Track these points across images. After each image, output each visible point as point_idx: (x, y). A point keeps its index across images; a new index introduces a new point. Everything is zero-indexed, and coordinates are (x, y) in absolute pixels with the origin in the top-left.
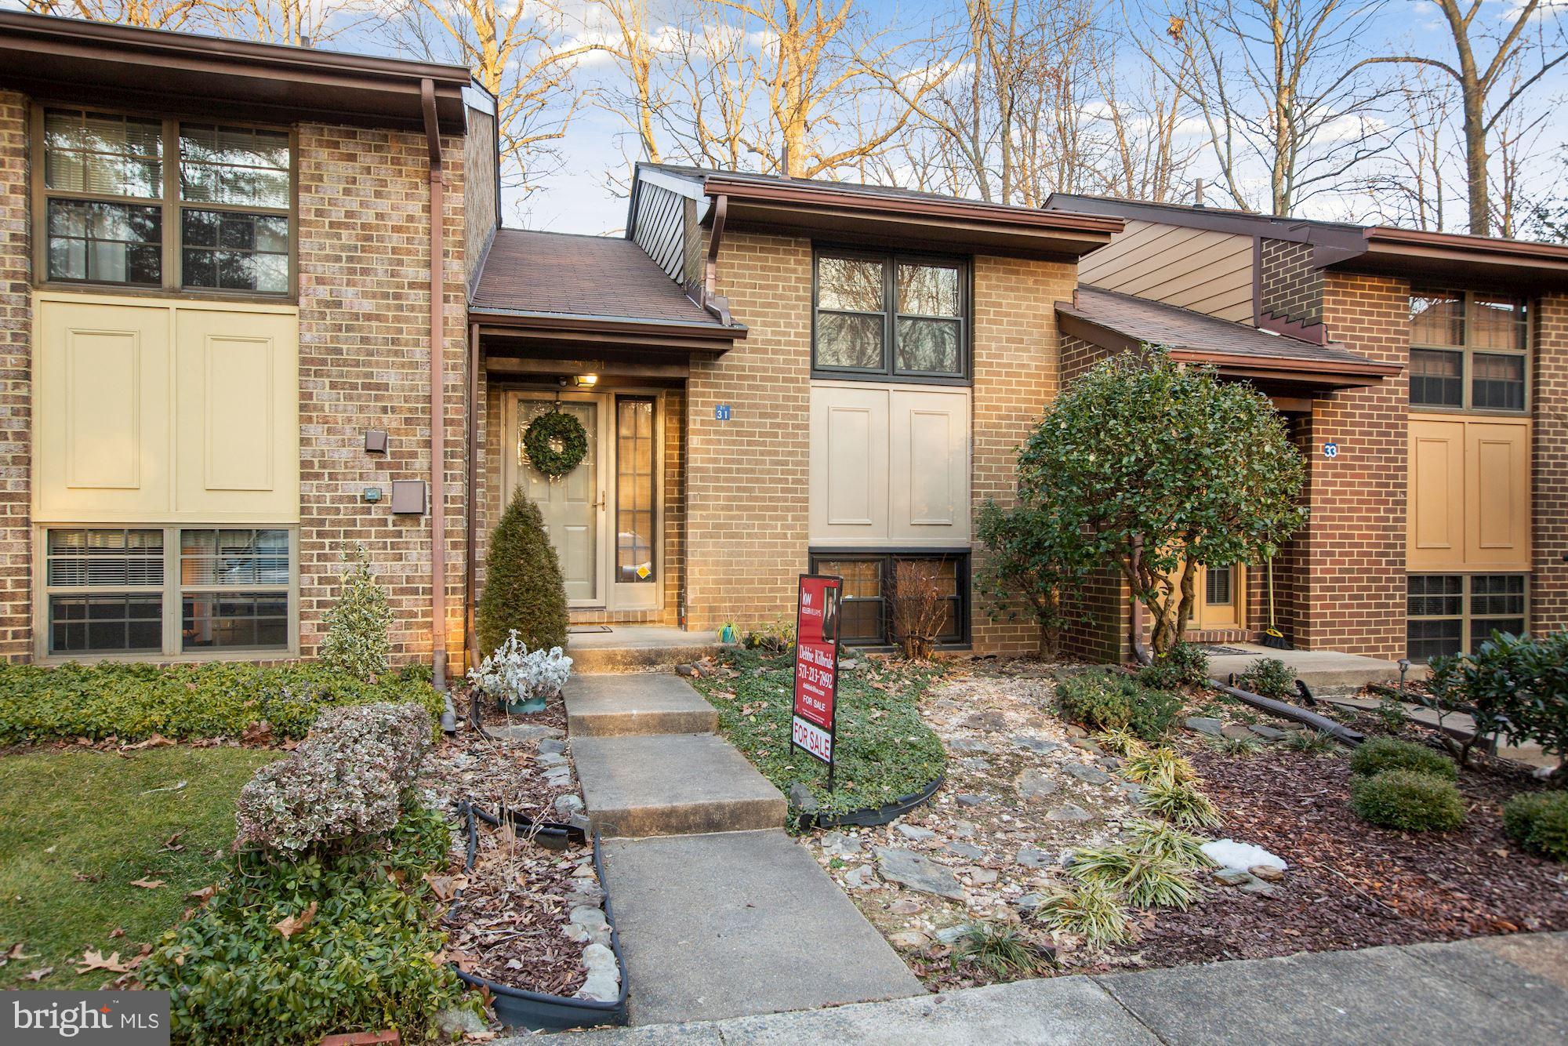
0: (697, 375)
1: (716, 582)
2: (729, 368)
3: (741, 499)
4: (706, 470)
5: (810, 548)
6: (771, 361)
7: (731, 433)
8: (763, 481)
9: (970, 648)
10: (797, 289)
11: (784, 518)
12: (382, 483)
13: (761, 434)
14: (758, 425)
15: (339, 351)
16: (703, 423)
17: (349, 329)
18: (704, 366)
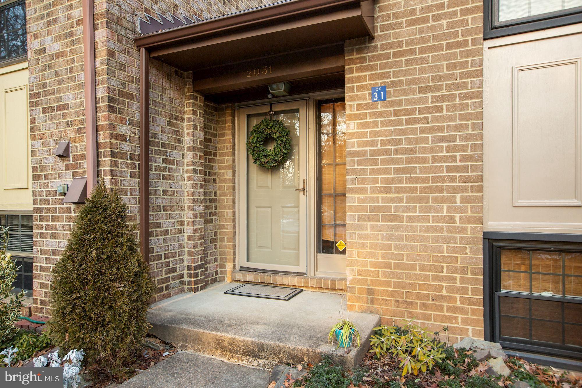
0: (353, 62)
1: (374, 265)
2: (385, 47)
3: (400, 181)
4: (364, 154)
5: (485, 233)
6: (432, 29)
7: (388, 114)
8: (426, 160)
11: (452, 200)
12: (68, 179)
13: (422, 111)
14: (417, 101)
15: (45, 85)
16: (359, 107)
17: (50, 67)
18: (360, 51)
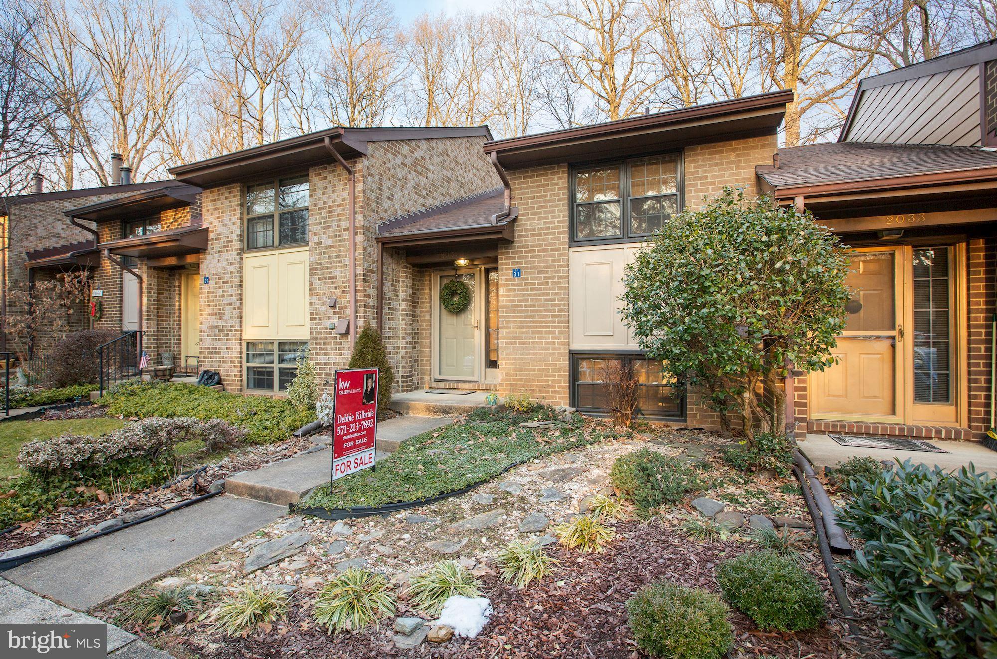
0: (503, 254)
1: (515, 370)
2: (520, 247)
3: (528, 322)
4: (508, 306)
5: (570, 351)
6: (544, 240)
7: (522, 285)
8: (541, 311)
9: (686, 421)
10: (558, 195)
11: (554, 333)
12: (335, 320)
13: (539, 284)
14: (536, 278)
15: (321, 264)
16: (506, 280)
17: (324, 253)
18: (507, 248)
